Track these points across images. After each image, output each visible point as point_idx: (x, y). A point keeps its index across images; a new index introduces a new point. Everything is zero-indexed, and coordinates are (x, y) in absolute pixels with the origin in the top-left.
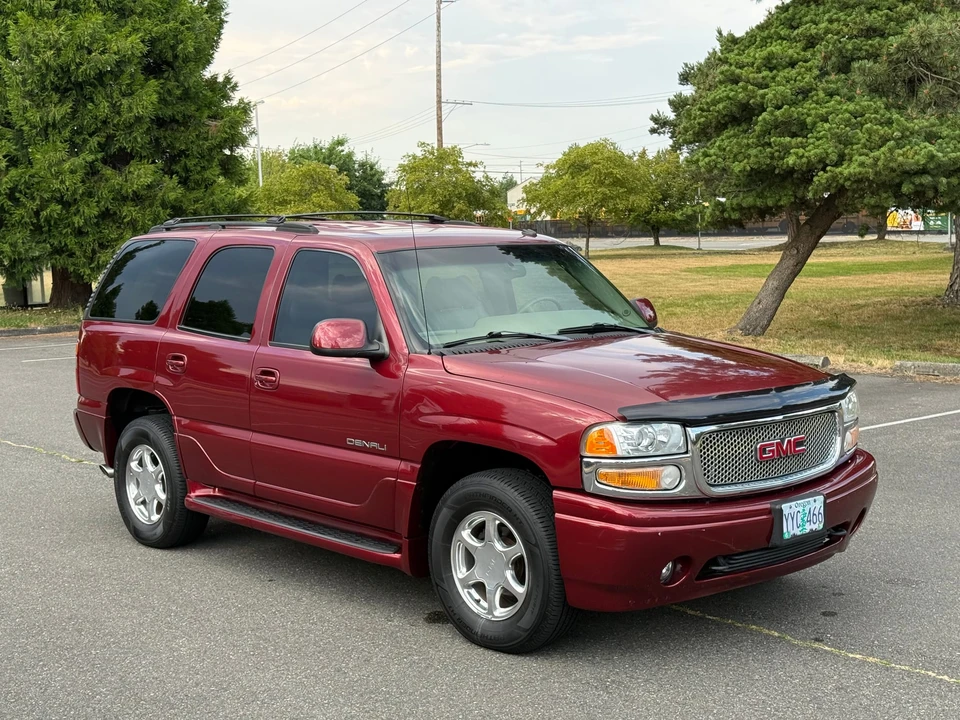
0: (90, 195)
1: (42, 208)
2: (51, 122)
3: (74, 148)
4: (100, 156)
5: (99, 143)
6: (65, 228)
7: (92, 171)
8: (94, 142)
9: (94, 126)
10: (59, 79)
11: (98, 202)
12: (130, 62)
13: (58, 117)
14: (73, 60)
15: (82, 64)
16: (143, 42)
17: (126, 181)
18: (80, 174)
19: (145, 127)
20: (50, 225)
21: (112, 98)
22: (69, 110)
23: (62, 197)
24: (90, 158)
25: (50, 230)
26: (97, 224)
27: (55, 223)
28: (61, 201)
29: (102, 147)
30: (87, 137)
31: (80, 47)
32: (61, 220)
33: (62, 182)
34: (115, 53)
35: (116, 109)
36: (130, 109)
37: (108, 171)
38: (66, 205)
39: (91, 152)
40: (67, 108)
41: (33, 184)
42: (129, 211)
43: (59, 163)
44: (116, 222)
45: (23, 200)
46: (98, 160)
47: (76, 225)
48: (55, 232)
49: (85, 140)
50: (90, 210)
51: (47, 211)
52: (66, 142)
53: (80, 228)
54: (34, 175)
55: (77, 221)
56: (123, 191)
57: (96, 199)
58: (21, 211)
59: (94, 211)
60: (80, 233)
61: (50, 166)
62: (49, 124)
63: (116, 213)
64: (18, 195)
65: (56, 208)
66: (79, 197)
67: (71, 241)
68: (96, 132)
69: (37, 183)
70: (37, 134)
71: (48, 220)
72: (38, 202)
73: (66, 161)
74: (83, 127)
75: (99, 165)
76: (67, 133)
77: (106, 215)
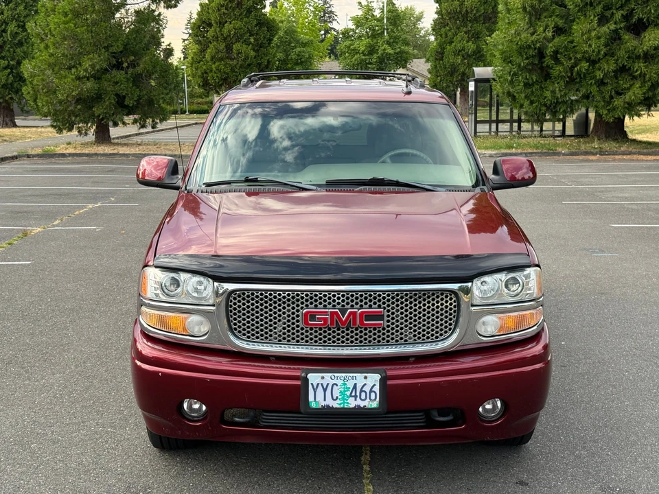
0: (613, 55)
1: (575, 65)
3: (603, 20)
4: (622, 25)
5: (622, 15)
6: (591, 79)
7: (615, 37)
8: (618, 15)
11: (618, 60)
17: (641, 44)
18: (603, 41)
20: (581, 78)
23: (590, 57)
24: (613, 27)
25: (580, 82)
26: (616, 77)
27: (584, 76)
28: (588, 60)
29: (626, 18)
30: (615, 11)
32: (589, 74)
33: (590, 46)
37: (627, 37)
38: (593, 62)
39: (615, 23)
41: (571, 48)
42: (639, 67)
43: (589, 31)
44: (631, 75)
45: (562, 60)
46: (621, 28)
47: (598, 77)
48: (584, 83)
49: (613, 14)
50: (609, 66)
51: (578, 67)
52: (598, 15)
53: (602, 80)
54: (572, 42)
55: (599, 75)
56: (636, 52)
57: (616, 57)
58: (559, 68)
59: (612, 67)
60: (601, 83)
61: (583, 34)
62: (587, 3)
63: (630, 68)
64: (559, 56)
65: (585, 65)
66: (601, 57)
67: (594, 89)
68: (621, 7)
69: (574, 47)
70: (578, 12)
71: (579, 74)
72: (573, 61)
73: (594, 30)
74: (612, 4)
75: (621, 32)
76: (599, 9)
77: (623, 70)
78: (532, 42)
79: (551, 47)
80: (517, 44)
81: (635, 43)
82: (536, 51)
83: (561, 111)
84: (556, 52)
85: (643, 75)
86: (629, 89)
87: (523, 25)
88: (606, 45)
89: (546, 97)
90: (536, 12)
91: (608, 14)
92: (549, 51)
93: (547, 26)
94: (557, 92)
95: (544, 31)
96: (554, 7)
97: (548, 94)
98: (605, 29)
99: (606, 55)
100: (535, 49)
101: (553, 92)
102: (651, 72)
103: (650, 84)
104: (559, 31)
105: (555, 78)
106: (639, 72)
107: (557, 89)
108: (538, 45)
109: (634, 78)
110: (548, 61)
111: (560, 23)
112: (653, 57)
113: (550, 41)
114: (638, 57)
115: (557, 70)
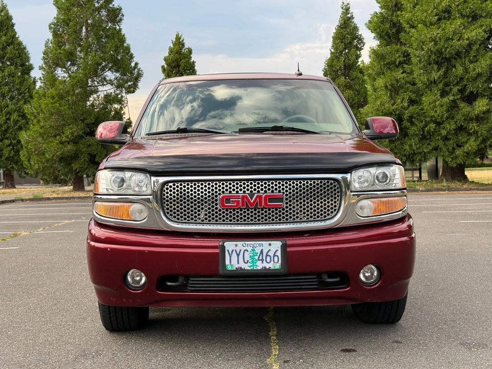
0: (453, 118)
1: (426, 126)
2: (433, 80)
3: (444, 94)
4: (458, 97)
5: (458, 90)
6: (438, 136)
7: (454, 105)
8: (455, 89)
9: (456, 81)
10: (438, 57)
11: (457, 122)
12: (475, 43)
13: (436, 78)
14: (443, 46)
15: (447, 48)
16: (485, 32)
17: (473, 110)
18: (445, 108)
19: (484, 79)
20: (430, 135)
21: (465, 64)
22: (442, 73)
23: (436, 120)
24: (451, 98)
25: (430, 138)
26: (456, 134)
27: (433, 134)
28: (435, 122)
29: (461, 91)
30: (452, 87)
31: (448, 39)
32: (436, 132)
33: (436, 112)
34: (467, 40)
35: (466, 70)
36: (474, 70)
37: (462, 105)
38: (439, 124)
39: (453, 95)
40: (441, 72)
41: (422, 114)
42: (473, 126)
43: (435, 101)
44: (467, 132)
45: (416, 122)
46: (458, 99)
47: (443, 134)
48: (433, 139)
49: (451, 89)
50: (450, 126)
51: (428, 127)
52: (440, 90)
53: (446, 136)
54: (422, 109)
55: (444, 132)
56: (470, 115)
57: (455, 120)
58: (414, 128)
59: (453, 127)
60: (446, 139)
61: (430, 103)
62: (432, 82)
63: (466, 127)
64: (413, 120)
65: (433, 125)
66: (445, 120)
67: (441, 143)
68: (457, 84)
69: (424, 113)
70: (426, 88)
71: (429, 132)
72: (424, 123)
73: (438, 100)
74: (450, 82)
75: (458, 102)
76: (441, 86)
77: (461, 129)
78: (393, 110)
79: (407, 113)
80: (382, 112)
81: (469, 109)
82: (396, 116)
83: (418, 159)
84: (411, 117)
85: (476, 132)
86: (466, 142)
87: (386, 98)
88: (447, 111)
89: (405, 150)
90: (395, 90)
91: (447, 89)
92: (406, 116)
93: (403, 99)
94: (414, 145)
95: (402, 102)
96: (408, 85)
97: (407, 147)
98: (445, 100)
99: (447, 118)
100: (396, 115)
101: (411, 146)
102: (482, 130)
103: (481, 138)
104: (412, 102)
105: (412, 135)
106: (473, 130)
107: (413, 143)
108: (398, 112)
109: (470, 134)
110: (406, 123)
111: (413, 96)
112: (482, 119)
113: (406, 109)
114: (472, 119)
115: (413, 130)
